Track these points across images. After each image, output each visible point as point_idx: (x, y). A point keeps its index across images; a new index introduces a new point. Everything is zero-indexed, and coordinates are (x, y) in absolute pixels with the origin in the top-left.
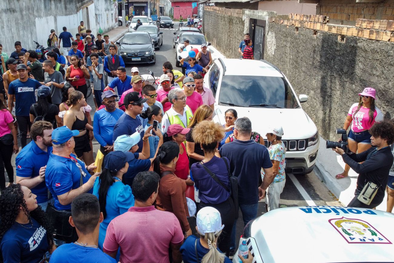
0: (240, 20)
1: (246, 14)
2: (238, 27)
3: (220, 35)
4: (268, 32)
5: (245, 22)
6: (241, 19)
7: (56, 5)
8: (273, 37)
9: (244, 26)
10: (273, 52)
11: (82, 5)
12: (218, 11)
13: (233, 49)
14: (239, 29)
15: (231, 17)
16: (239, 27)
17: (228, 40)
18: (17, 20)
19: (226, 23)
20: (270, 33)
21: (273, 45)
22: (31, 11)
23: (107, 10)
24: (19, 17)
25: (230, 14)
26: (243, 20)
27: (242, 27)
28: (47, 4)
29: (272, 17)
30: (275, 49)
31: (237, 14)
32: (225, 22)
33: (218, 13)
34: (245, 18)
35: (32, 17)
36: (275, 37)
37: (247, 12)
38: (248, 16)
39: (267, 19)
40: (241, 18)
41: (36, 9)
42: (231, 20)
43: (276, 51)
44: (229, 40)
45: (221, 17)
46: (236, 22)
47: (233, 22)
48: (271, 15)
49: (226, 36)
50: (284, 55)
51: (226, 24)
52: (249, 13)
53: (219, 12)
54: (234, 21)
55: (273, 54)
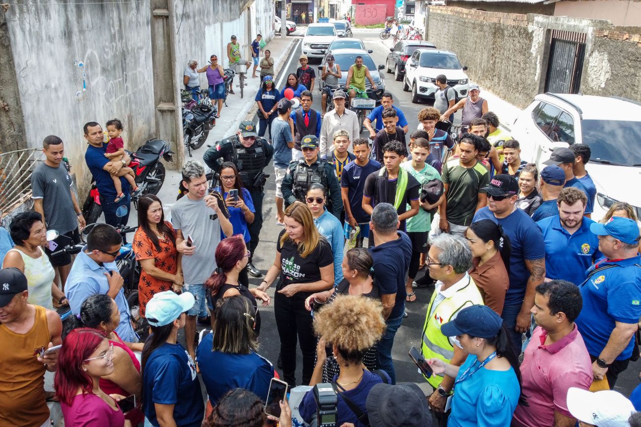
0: (522, 31)
1: (538, 23)
2: (516, 42)
3: (469, 52)
4: (592, 52)
5: (534, 35)
6: (525, 30)
7: (223, 7)
8: (603, 60)
9: (531, 41)
10: (604, 83)
11: (244, 5)
12: (467, 14)
13: (503, 76)
14: (518, 45)
15: (498, 25)
16: (519, 42)
17: (488, 61)
18: (190, 30)
19: (487, 34)
20: (596, 54)
21: (603, 73)
22: (202, 17)
23: (266, 10)
24: (192, 26)
25: (495, 20)
26: (530, 31)
27: (527, 42)
28: (215, 6)
29: (602, 29)
30: (608, 79)
31: (514, 20)
32: (482, 33)
33: (467, 18)
34: (535, 27)
35: (202, 24)
36: (609, 61)
37: (539, 18)
38: (541, 25)
39: (590, 31)
40: (524, 28)
41: (206, 12)
42: (498, 31)
43: (611, 82)
44: (491, 62)
45: (474, 24)
46: (512, 33)
47: (503, 34)
48: (601, 26)
49: (485, 56)
50: (629, 89)
51: (485, 36)
52: (545, 20)
53: (469, 17)
54: (506, 33)
55: (603, 86)
